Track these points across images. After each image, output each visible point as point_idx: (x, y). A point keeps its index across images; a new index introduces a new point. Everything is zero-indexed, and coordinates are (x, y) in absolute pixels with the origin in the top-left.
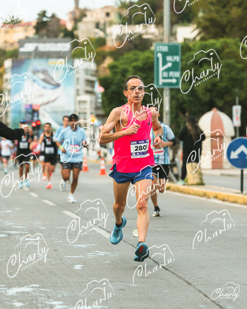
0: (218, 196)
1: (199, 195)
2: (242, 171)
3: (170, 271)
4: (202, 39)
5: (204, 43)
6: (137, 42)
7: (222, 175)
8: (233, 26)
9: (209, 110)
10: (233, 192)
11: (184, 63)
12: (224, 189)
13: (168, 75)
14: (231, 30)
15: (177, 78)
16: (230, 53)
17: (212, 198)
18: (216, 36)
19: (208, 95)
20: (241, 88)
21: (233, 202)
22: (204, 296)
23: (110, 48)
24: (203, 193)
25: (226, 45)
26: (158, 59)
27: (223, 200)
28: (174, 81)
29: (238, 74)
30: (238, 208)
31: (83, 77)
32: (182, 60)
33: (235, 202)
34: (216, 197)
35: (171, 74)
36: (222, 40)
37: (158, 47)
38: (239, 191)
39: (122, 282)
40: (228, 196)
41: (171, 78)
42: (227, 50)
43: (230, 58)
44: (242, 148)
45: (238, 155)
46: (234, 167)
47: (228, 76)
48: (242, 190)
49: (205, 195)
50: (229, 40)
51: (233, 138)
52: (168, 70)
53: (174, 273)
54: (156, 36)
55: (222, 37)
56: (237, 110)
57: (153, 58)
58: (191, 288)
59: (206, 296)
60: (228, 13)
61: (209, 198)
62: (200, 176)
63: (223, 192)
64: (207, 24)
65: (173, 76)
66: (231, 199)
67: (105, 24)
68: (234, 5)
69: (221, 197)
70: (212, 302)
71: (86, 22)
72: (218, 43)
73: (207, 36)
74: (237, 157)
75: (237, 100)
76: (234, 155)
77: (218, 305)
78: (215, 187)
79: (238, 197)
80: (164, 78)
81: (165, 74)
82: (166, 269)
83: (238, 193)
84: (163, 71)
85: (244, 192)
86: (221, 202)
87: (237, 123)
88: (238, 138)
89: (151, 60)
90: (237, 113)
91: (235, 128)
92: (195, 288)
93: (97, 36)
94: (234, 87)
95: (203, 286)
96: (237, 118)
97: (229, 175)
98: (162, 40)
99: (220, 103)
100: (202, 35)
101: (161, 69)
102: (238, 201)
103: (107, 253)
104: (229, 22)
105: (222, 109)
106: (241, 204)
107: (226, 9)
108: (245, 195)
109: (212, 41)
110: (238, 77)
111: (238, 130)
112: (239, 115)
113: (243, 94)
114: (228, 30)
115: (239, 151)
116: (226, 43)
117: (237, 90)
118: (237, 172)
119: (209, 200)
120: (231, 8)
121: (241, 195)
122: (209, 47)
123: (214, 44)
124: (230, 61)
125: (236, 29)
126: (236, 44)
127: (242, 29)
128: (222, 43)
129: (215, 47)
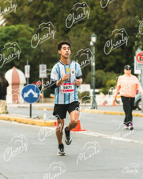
1: (5, 120)
2: (31, 105)
4: (7, 25)
5: (7, 27)
7: (19, 107)
8: (25, 17)
9: (11, 68)
10: (25, 117)
12: (20, 115)
14: (23, 20)
16: (23, 34)
17: (13, 121)
18: (15, 23)
20: (30, 55)
21: (25, 123)
24: (7, 118)
25: (21, 29)
27: (20, 122)
29: (28, 46)
33: (27, 123)
34: (15, 121)
36: (18, 26)
38: (29, 117)
40: (23, 120)
42: (21, 32)
43: (23, 37)
44: (31, 91)
45: (29, 95)
46: (26, 102)
47: (22, 47)
48: (31, 116)
49: (8, 119)
50: (23, 26)
51: (25, 85)
55: (18, 24)
56: (27, 68)
58: (1, 176)
60: (22, 9)
61: (11, 121)
62: (6, 108)
63: (20, 117)
64: (10, 16)
66: (24, 122)
68: (26, 5)
69: (19, 121)
72: (16, 28)
73: (9, 24)
74: (28, 96)
75: (28, 62)
76: (26, 95)
78: (15, 114)
79: (28, 120)
83: (28, 118)
85: (32, 117)
86: (18, 124)
87: (28, 76)
88: (28, 85)
90: (27, 70)
91: (26, 79)
92: (3, 176)
94: (26, 54)
95: (8, 175)
96: (27, 73)
97: (23, 107)
99: (18, 64)
100: (7, 22)
102: (28, 123)
104: (22, 15)
105: (18, 68)
106: (30, 124)
107: (21, 7)
108: (32, 119)
109: (12, 26)
110: (28, 48)
111: (28, 80)
112: (29, 71)
113: (31, 58)
114: (22, 19)
115: (29, 93)
116: (20, 27)
117: (27, 56)
118: (28, 105)
119: (11, 122)
120: (24, 6)
121: (30, 119)
122: (11, 30)
123: (13, 28)
124: (23, 38)
125: (26, 19)
126: (27, 28)
127: (30, 19)
128: (18, 27)
129: (14, 30)
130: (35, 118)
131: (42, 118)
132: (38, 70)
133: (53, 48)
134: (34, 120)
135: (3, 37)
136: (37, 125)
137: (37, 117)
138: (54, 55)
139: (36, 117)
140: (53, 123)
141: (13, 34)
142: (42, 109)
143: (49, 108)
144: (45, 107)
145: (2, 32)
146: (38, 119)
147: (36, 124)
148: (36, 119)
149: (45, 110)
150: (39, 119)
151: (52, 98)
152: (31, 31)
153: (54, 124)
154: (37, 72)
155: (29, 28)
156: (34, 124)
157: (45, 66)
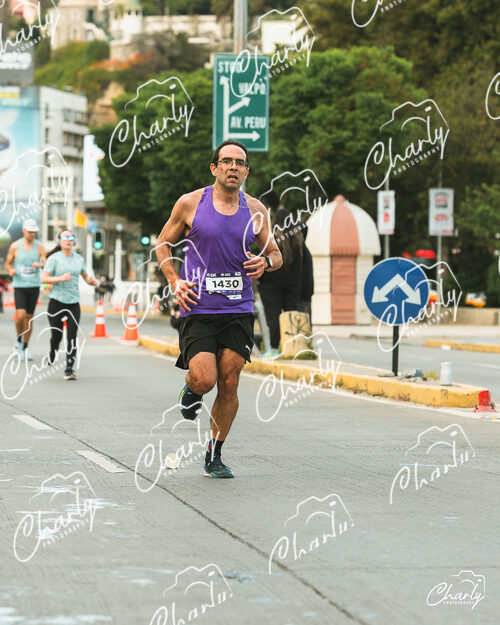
0: (344, 381)
2: (396, 330)
3: (243, 542)
4: (316, 48)
5: (318, 54)
6: (176, 52)
7: (353, 336)
8: (379, 21)
9: (329, 199)
10: (375, 374)
11: (276, 98)
12: (357, 366)
13: (243, 123)
14: (375, 29)
15: (260, 131)
16: (373, 78)
18: (343, 42)
19: (326, 165)
21: (375, 395)
22: (314, 593)
23: (118, 63)
25: (366, 61)
26: (221, 88)
27: (356, 391)
28: (255, 136)
30: (387, 406)
31: (57, 125)
32: (271, 92)
33: (380, 395)
34: (340, 384)
35: (248, 120)
36: (356, 50)
37: (221, 63)
38: (390, 372)
39: (139, 565)
40: (366, 382)
41: (249, 130)
42: (367, 72)
43: (372, 90)
44: (398, 282)
45: (388, 296)
47: (368, 127)
48: (395, 369)
50: (371, 51)
51: (377, 259)
52: (242, 113)
53: (251, 546)
54: (217, 41)
55: (356, 43)
56: (387, 199)
57: (211, 87)
58: (288, 577)
59: (318, 593)
63: (357, 374)
64: (326, 14)
65: (252, 127)
66: (372, 389)
67: (106, 12)
69: (352, 385)
70: (330, 606)
71: (64, 7)
72: (348, 56)
73: (325, 42)
74: (384, 299)
76: (380, 295)
77: (344, 611)
79: (387, 384)
80: (232, 130)
81: (236, 122)
82: (235, 537)
83: (387, 376)
84: (231, 116)
85: (399, 373)
86: (351, 395)
87: (388, 226)
88: (387, 259)
89: (206, 91)
90: (387, 206)
91: (382, 238)
92: (295, 576)
93: (91, 38)
95: (312, 572)
96: (387, 215)
97: (368, 338)
98: (229, 49)
99: (352, 185)
100: (316, 38)
101: (227, 110)
102: (386, 392)
103: (108, 504)
105: (354, 198)
106: (393, 398)
108: (401, 379)
109: (336, 52)
111: (387, 241)
112: (391, 211)
115: (389, 287)
116: (364, 55)
118: (387, 329)
119: (325, 390)
121: (393, 380)
122: (330, 65)
123: (339, 60)
124: (372, 95)
125: (386, 26)
126: (386, 60)
127: (399, 26)
128: (356, 55)
129: (340, 65)
130: (409, 377)
131: (436, 378)
132: (424, 207)
133: (478, 130)
134: (406, 383)
135: (303, 89)
136: (415, 402)
137: (418, 374)
138: (480, 157)
139: (413, 372)
140: (473, 394)
141: (336, 78)
142: (438, 346)
143: (459, 342)
144: (444, 337)
145: (299, 72)
146: (419, 379)
147: (412, 397)
148: (413, 379)
149: (446, 348)
150: (425, 379)
151: (471, 306)
152: (399, 69)
153: (477, 401)
154: (419, 215)
155: (394, 58)
156: (405, 399)
157: (450, 193)
